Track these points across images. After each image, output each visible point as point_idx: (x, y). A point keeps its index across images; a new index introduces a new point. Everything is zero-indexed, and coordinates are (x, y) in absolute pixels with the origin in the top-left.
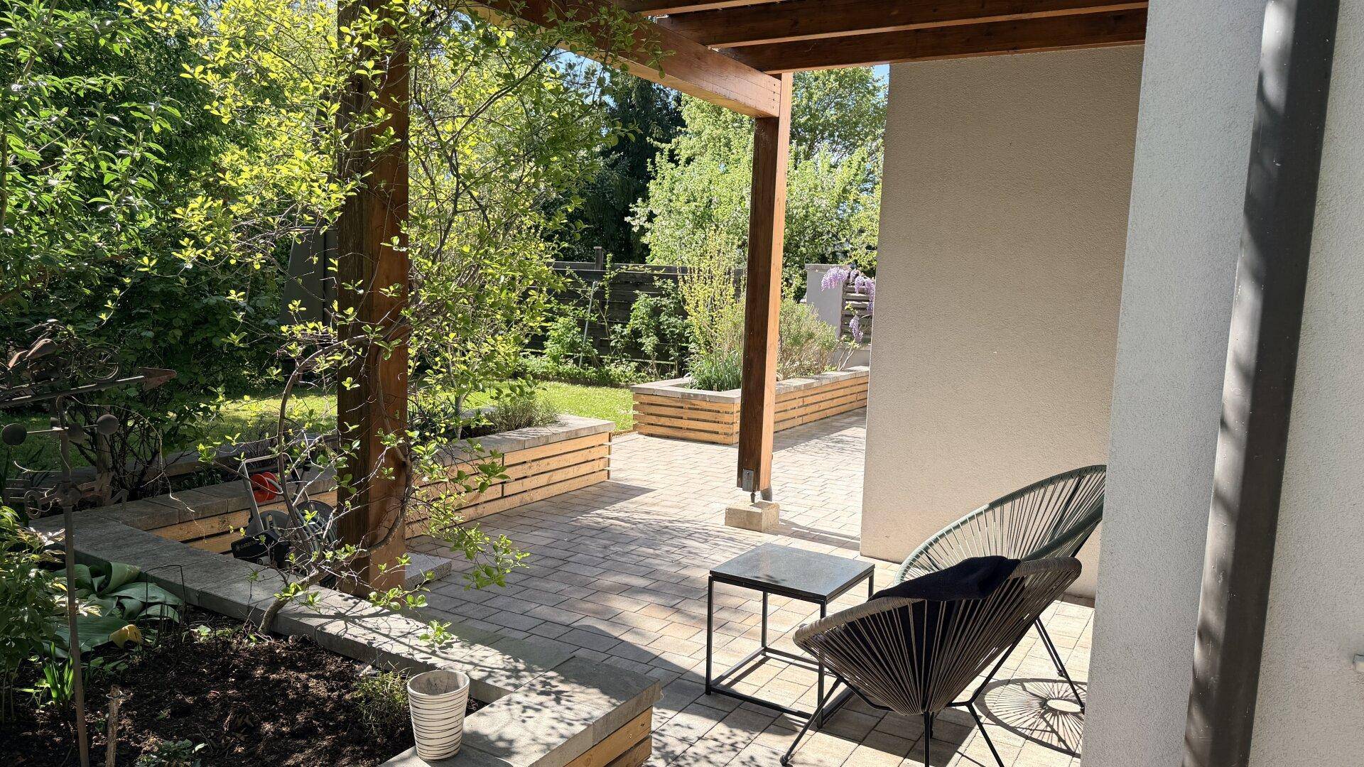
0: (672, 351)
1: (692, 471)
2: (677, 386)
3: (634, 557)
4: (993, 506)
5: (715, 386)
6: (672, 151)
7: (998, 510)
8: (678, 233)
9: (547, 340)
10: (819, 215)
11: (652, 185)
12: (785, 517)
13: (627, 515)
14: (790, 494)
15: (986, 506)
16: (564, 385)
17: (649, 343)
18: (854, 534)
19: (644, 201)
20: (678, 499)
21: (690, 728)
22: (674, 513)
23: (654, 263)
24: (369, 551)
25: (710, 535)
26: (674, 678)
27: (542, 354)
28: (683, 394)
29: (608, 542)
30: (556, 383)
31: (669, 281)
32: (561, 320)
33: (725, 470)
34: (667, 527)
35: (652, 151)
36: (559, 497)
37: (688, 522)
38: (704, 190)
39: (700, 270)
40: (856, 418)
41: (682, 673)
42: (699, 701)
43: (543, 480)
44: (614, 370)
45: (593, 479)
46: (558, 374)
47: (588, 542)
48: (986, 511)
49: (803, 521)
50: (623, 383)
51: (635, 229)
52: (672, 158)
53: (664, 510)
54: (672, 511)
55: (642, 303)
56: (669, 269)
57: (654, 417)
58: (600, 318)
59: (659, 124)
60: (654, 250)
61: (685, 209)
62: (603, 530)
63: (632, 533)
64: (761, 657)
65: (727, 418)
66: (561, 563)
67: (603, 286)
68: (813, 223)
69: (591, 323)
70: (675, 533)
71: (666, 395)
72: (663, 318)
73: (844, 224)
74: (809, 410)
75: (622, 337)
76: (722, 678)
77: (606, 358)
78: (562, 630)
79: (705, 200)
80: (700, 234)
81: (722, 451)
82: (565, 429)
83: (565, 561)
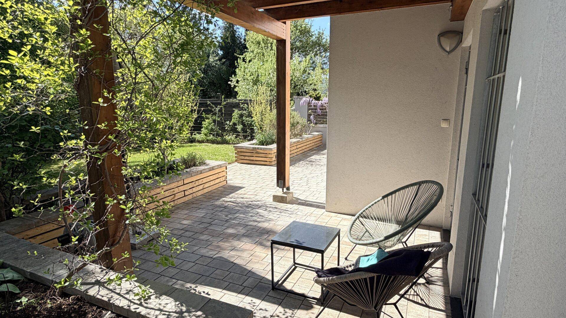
0: (248, 130)
1: (258, 178)
2: (251, 144)
3: (238, 219)
4: (384, 197)
5: (265, 144)
6: (243, 58)
7: (386, 199)
8: (247, 87)
9: (202, 128)
10: (296, 79)
11: (237, 70)
12: (295, 196)
13: (235, 199)
14: (296, 186)
15: (381, 198)
16: (210, 144)
17: (239, 127)
18: (322, 202)
19: (235, 76)
20: (253, 191)
21: (266, 311)
22: (253, 197)
23: (240, 98)
24: (111, 248)
25: (267, 207)
26: (258, 282)
27: (201, 133)
28: (253, 148)
29: (227, 213)
30: (207, 144)
31: (246, 105)
32: (207, 121)
33: (271, 177)
34: (250, 204)
35: (237, 58)
36: (207, 194)
37: (258, 201)
38: (256, 71)
39: (257, 101)
40: (315, 152)
41: (262, 279)
42: (269, 294)
43: (201, 187)
44: (228, 138)
45: (221, 185)
46: (207, 140)
47: (220, 214)
48: (381, 199)
49: (302, 197)
50: (231, 143)
51: (232, 86)
52: (244, 60)
53: (249, 196)
54: (252, 196)
55: (236, 113)
56: (245, 100)
57: (243, 157)
58: (221, 119)
59: (238, 49)
60: (240, 93)
61: (249, 78)
62: (225, 207)
63: (237, 208)
64: (294, 267)
65: (270, 156)
66: (209, 225)
67: (222, 108)
68: (294, 82)
69: (218, 121)
70: (254, 207)
71: (247, 148)
72: (244, 118)
73: (305, 82)
74: (299, 150)
75: (230, 126)
76: (278, 281)
77: (225, 134)
78: (209, 260)
79: (256, 75)
80: (255, 87)
81: (269, 168)
82: (208, 167)
83: (210, 224)
